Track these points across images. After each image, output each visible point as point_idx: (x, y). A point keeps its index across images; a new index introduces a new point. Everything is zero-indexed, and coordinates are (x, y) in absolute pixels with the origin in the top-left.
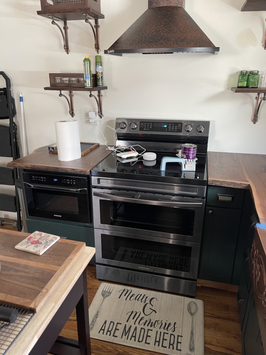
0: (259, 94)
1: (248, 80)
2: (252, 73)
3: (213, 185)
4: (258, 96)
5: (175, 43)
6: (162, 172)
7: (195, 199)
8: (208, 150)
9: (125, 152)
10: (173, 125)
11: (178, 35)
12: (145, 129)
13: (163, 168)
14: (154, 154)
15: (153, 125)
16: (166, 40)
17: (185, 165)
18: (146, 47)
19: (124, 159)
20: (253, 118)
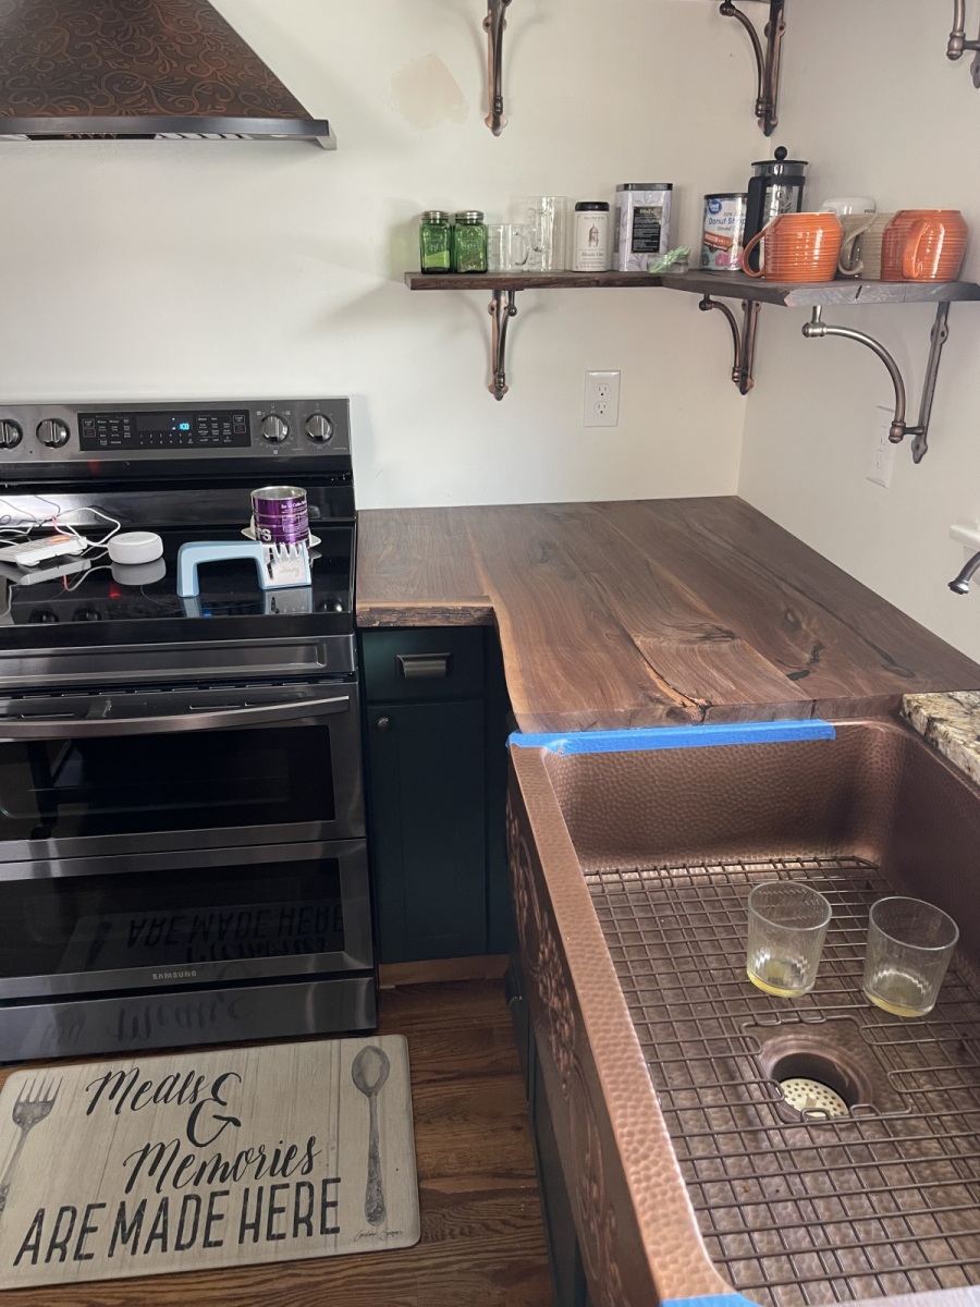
0: (497, 296)
1: (452, 247)
2: (461, 219)
3: (377, 624)
4: (495, 302)
5: (155, 99)
6: (185, 601)
7: (322, 683)
8: (358, 507)
9: (32, 540)
10: (215, 422)
11: (165, 69)
12: (104, 443)
13: (188, 586)
14: (152, 537)
15: (133, 424)
16: (116, 88)
17: (269, 566)
18: (38, 113)
19: (30, 570)
20: (491, 382)
